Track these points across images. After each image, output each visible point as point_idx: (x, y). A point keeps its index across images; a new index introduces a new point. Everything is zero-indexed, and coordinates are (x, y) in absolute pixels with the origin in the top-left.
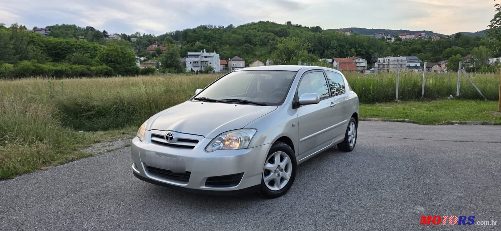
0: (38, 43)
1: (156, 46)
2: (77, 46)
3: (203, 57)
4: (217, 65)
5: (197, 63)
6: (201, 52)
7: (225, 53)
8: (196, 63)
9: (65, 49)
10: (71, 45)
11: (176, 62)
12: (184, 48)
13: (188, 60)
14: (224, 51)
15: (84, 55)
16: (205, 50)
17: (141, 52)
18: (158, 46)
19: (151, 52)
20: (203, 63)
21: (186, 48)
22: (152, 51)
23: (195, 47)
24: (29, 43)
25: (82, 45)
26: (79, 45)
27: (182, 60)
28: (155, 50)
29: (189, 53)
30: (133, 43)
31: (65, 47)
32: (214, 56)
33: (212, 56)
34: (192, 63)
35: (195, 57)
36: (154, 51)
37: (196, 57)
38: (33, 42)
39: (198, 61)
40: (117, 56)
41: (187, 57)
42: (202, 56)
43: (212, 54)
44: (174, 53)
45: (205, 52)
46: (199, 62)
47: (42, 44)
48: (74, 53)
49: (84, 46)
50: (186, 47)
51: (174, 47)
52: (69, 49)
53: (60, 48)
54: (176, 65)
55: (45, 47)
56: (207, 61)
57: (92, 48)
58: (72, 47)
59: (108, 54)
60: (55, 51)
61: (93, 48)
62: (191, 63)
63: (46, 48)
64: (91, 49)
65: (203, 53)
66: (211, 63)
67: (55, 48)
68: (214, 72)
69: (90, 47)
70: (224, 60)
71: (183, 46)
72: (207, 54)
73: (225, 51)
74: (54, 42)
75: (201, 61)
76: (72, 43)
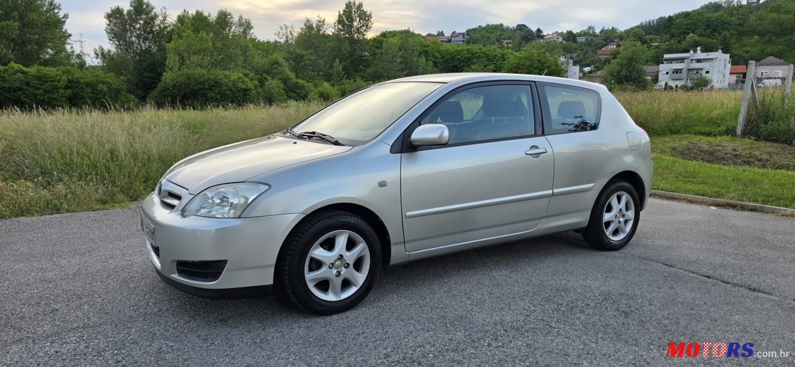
0: (432, 54)
1: (615, 47)
2: (479, 55)
3: (694, 62)
4: (722, 75)
5: (680, 72)
6: (692, 52)
7: (747, 52)
8: (677, 72)
9: (465, 60)
10: (472, 54)
11: (637, 72)
12: (663, 47)
13: (664, 68)
14: (744, 49)
15: (487, 67)
16: (699, 48)
17: (588, 58)
18: (617, 47)
19: (603, 58)
20: (690, 72)
21: (667, 47)
22: (606, 57)
23: (684, 44)
24: (420, 55)
25: (487, 52)
26: (484, 53)
27: (649, 69)
28: (611, 54)
29: (666, 56)
30: (578, 46)
31: (465, 58)
32: (716, 58)
33: (712, 59)
34: (670, 73)
35: (677, 63)
36: (608, 55)
37: (680, 61)
38: (426, 52)
39: (681, 69)
40: (531, 67)
41: (663, 63)
42: (692, 60)
43: (712, 55)
44: (634, 57)
45: (699, 52)
46: (684, 72)
47: (437, 55)
48: (473, 64)
49: (490, 54)
50: (667, 45)
51: (636, 46)
52: (469, 60)
53: (459, 59)
54: (636, 77)
55: (441, 58)
56: (701, 69)
57: (499, 56)
58: (473, 57)
59: (518, 64)
60: (452, 64)
61: (501, 56)
62: (667, 73)
63: (442, 60)
64: (497, 58)
65: (696, 54)
66: (707, 72)
67: (453, 58)
68: (712, 88)
69: (497, 56)
70: (742, 64)
71: (662, 44)
72: (704, 56)
73: (748, 48)
74: (453, 51)
75: (689, 70)
76: (475, 51)
